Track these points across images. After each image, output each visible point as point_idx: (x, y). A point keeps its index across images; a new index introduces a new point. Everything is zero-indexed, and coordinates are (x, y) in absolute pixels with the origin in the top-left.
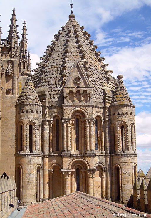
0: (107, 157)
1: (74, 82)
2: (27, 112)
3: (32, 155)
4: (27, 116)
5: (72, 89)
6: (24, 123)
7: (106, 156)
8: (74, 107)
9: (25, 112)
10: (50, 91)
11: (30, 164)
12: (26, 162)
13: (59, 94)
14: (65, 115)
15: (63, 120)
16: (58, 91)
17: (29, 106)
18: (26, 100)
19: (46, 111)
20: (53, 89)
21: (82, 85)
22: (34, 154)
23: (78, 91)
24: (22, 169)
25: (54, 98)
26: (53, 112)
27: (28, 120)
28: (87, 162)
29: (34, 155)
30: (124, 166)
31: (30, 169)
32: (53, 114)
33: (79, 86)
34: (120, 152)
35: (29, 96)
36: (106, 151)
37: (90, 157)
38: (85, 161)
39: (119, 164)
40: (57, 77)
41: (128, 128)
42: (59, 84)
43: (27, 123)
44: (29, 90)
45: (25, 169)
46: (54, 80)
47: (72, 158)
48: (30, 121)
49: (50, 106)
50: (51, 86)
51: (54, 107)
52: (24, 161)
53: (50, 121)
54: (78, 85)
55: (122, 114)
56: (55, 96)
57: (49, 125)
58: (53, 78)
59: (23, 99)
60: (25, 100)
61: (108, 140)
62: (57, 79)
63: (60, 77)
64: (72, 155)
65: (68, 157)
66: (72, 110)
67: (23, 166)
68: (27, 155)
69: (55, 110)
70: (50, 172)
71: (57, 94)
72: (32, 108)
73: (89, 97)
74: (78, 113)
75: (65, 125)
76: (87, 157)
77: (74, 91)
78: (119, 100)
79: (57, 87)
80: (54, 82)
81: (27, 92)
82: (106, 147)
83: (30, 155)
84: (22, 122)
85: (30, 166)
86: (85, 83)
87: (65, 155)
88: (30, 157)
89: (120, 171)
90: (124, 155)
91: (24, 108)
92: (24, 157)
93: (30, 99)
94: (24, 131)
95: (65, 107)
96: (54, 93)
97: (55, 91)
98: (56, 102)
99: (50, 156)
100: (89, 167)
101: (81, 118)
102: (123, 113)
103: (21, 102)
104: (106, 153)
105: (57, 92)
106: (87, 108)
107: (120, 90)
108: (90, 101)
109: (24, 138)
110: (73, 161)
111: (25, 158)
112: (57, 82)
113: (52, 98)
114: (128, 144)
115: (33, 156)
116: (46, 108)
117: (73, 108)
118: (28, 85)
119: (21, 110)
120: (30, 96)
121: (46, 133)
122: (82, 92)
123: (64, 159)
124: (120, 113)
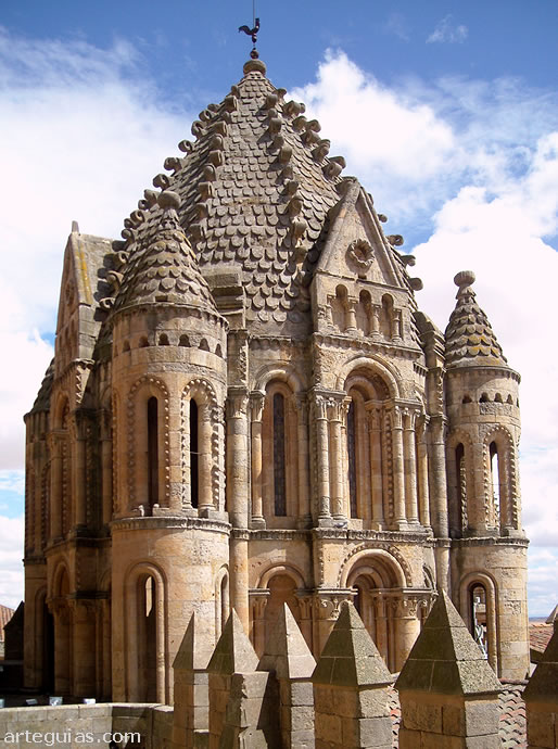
0: (440, 550)
1: (349, 259)
2: (185, 341)
3: (207, 523)
4: (184, 360)
5: (345, 283)
6: (171, 389)
7: (439, 545)
8: (357, 353)
9: (174, 343)
10: (247, 283)
11: (199, 562)
12: (183, 551)
13: (288, 297)
14: (324, 375)
15: (320, 393)
16: (282, 284)
17: (193, 321)
18: (176, 294)
19: (244, 354)
20: (260, 278)
21: (375, 273)
22: (212, 523)
23: (365, 296)
24: (165, 582)
25: (268, 308)
26: (268, 363)
27: (190, 376)
28: (401, 561)
29: (214, 528)
30: (505, 578)
31: (198, 584)
32: (266, 368)
33: (365, 278)
34: (493, 533)
35: (186, 282)
36: (439, 528)
37: (410, 544)
38: (393, 559)
39: (491, 571)
40: (270, 236)
41: (513, 451)
42: (282, 261)
43: (186, 389)
44: (181, 257)
45: (178, 581)
46: (256, 243)
47: (352, 546)
48: (195, 381)
49: (257, 339)
50: (249, 264)
51: (275, 343)
52: (176, 547)
53: (255, 397)
54: (361, 274)
55: (495, 401)
56: (273, 302)
57: (252, 410)
58: (254, 235)
59: (161, 288)
60: (173, 293)
61: (444, 487)
62: (272, 240)
63: (280, 236)
64: (354, 533)
65: (340, 541)
66: (347, 363)
67: (171, 570)
68: (185, 526)
69: (277, 355)
70: (257, 598)
71: (280, 296)
72: (203, 330)
73: (400, 323)
74: (360, 379)
75: (324, 416)
76: (402, 543)
77: (353, 292)
78: (481, 353)
79: (277, 272)
80: (258, 251)
81: (178, 265)
82: (438, 515)
83: (199, 523)
84: (162, 383)
85: (201, 570)
86: (386, 270)
87: (329, 533)
88: (199, 534)
89: (493, 596)
90: (507, 541)
91: (171, 326)
92: (172, 531)
93: (193, 292)
94: (172, 421)
95: (323, 347)
96: (267, 290)
97: (269, 283)
98: (279, 323)
99: (258, 536)
100: (409, 581)
101: (367, 399)
102: (498, 398)
103: (154, 299)
104: (437, 534)
105: (278, 289)
106: (396, 360)
107: (477, 321)
108: (405, 337)
109: (172, 453)
110: (355, 558)
111: (177, 537)
112: (272, 253)
113: (259, 309)
114: (515, 503)
115: (209, 528)
116: (244, 345)
117: (351, 352)
118: (177, 239)
119: (155, 330)
120: (190, 280)
121: (242, 442)
122: (376, 300)
123: (326, 546)
124: (492, 397)
